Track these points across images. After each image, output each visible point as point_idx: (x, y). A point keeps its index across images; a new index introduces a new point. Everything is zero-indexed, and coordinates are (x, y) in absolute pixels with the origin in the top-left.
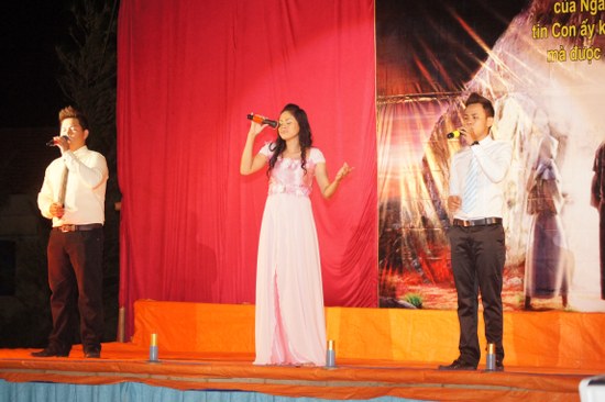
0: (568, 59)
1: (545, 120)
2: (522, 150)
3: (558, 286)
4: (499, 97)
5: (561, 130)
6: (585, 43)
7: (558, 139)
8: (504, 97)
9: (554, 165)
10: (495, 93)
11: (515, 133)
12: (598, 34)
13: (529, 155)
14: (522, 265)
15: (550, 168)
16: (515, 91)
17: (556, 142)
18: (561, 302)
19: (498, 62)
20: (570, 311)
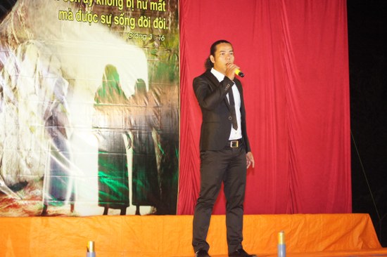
0: (75, 19)
1: (58, 65)
2: (41, 87)
3: (68, 196)
4: (22, 42)
5: (71, 74)
6: (86, 9)
7: (69, 80)
8: (26, 43)
9: (65, 100)
10: (19, 39)
11: (35, 73)
12: (96, 4)
13: (46, 92)
14: (42, 179)
15: (62, 103)
16: (34, 39)
17: (67, 83)
18: (70, 208)
19: (20, 14)
20: (75, 216)
